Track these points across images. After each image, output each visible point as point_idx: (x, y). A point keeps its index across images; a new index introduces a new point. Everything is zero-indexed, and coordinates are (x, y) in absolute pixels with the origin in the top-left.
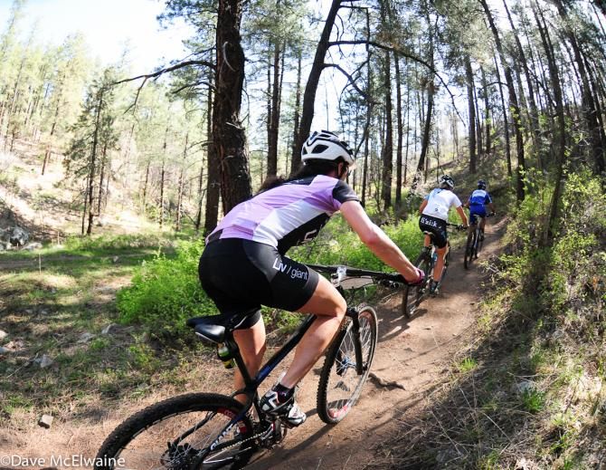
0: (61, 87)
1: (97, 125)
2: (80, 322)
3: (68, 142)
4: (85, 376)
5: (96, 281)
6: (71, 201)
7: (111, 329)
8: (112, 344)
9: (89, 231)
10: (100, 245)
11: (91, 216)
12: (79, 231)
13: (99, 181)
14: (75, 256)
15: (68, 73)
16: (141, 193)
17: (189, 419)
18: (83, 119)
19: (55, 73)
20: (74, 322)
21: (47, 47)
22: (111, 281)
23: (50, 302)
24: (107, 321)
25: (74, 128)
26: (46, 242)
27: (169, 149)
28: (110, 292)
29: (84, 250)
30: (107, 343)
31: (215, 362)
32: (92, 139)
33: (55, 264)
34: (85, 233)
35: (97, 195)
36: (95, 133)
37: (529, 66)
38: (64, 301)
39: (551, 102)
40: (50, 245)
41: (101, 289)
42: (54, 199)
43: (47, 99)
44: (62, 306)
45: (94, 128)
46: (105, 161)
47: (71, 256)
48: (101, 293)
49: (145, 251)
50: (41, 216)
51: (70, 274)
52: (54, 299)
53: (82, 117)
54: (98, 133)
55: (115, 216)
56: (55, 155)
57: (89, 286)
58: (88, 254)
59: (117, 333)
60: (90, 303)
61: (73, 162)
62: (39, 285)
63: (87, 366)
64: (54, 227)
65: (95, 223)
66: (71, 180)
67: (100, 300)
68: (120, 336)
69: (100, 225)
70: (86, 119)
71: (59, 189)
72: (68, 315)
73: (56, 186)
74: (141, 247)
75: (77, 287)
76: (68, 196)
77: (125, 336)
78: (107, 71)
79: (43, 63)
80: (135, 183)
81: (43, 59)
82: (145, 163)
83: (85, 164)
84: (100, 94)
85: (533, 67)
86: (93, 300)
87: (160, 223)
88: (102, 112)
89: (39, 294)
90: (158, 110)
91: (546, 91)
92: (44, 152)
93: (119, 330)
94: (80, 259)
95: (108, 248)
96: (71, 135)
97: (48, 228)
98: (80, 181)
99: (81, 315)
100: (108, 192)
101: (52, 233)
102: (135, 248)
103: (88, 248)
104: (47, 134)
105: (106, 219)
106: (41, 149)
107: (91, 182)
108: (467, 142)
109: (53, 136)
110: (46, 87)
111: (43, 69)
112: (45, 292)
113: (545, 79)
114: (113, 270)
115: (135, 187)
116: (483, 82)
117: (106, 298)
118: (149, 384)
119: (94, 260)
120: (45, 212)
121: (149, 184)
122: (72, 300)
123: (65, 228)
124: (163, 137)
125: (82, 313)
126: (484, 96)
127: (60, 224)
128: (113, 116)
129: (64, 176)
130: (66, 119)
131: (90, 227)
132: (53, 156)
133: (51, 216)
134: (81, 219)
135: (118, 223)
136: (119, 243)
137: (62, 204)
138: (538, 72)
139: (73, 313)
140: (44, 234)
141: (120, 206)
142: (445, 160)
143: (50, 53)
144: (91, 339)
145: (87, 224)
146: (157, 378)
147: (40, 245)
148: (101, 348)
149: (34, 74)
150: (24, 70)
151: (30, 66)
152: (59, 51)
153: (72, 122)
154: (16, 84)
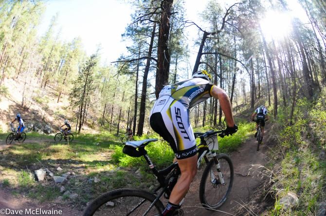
0: (70, 62)
1: (86, 82)
3: (72, 88)
6: (70, 117)
9: (79, 131)
11: (80, 125)
13: (84, 109)
15: (73, 56)
18: (80, 79)
19: (67, 55)
21: (64, 42)
25: (75, 82)
28: (105, 156)
32: (83, 89)
34: (77, 132)
36: (85, 86)
37: (279, 56)
39: (288, 71)
45: (84, 84)
54: (86, 87)
61: (74, 98)
66: (72, 106)
69: (83, 130)
70: (81, 79)
79: (62, 49)
81: (62, 48)
83: (79, 100)
84: (88, 69)
85: (281, 57)
88: (89, 76)
91: (286, 67)
98: (77, 108)
104: (61, 84)
107: (81, 109)
108: (250, 94)
109: (64, 85)
110: (61, 61)
111: (61, 52)
113: (286, 61)
116: (258, 66)
121: (105, 113)
126: (258, 73)
128: (93, 79)
129: (70, 104)
130: (70, 78)
138: (283, 59)
142: (239, 103)
143: (66, 45)
148: (121, 175)
149: (58, 54)
150: (53, 51)
151: (56, 50)
152: (70, 45)
153: (74, 80)
154: (49, 58)
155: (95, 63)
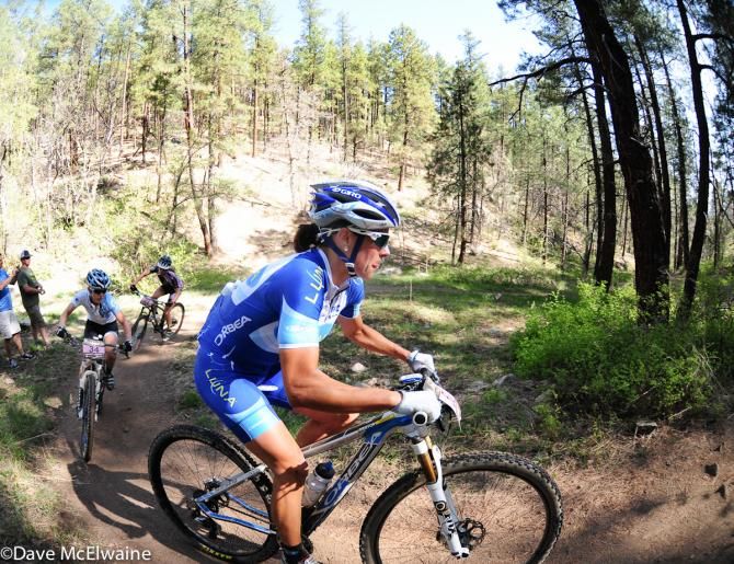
0: (406, 90)
1: (462, 133)
2: (464, 366)
3: (429, 153)
4: (474, 432)
5: (479, 320)
6: (437, 222)
7: (506, 380)
8: (509, 397)
9: (461, 260)
10: (478, 278)
11: (464, 243)
12: (448, 259)
13: (471, 201)
14: (448, 287)
15: (408, 75)
16: (521, 218)
17: (584, 503)
18: (443, 127)
19: (391, 75)
20: (455, 366)
21: (370, 46)
22: (498, 322)
23: (425, 338)
24: (497, 370)
25: (435, 138)
26: (407, 268)
27: (549, 166)
28: (497, 335)
29: (458, 282)
30: (503, 396)
31: (621, 439)
32: (458, 151)
33: (425, 294)
34: (456, 262)
35: (470, 218)
36: (462, 144)
38: (440, 338)
40: (411, 272)
41: (487, 330)
42: (416, 219)
43: (388, 104)
44: (439, 344)
45: (458, 138)
46: (477, 177)
47: (442, 287)
48: (486, 334)
49: (530, 291)
50: (401, 238)
51: (445, 307)
52: (429, 335)
53: (441, 125)
54: (466, 145)
55: (491, 244)
56: (413, 169)
57: (470, 325)
58: (462, 287)
59: (514, 386)
60: (476, 345)
61: (438, 177)
62: (408, 317)
63: (479, 419)
64: (416, 252)
65: (468, 251)
66: (437, 198)
67: (486, 343)
68: (516, 390)
69: (473, 254)
70: (447, 128)
71: (422, 209)
72: (448, 357)
73: (418, 205)
74: (526, 286)
75: (456, 324)
76: (433, 217)
77: (521, 390)
78: (457, 71)
79: (372, 64)
80: (513, 207)
81: (369, 60)
82: (524, 182)
83: (454, 180)
84: (458, 99)
86: (477, 342)
87: (544, 257)
88: (465, 119)
89: (408, 328)
90: (529, 118)
92: (398, 165)
93: (516, 383)
94: (455, 292)
95: (487, 282)
96: (430, 147)
97: (410, 251)
98: (450, 200)
99: (464, 359)
100: (483, 216)
101: (414, 258)
102: (518, 285)
103: (462, 279)
104: (399, 144)
105: (481, 248)
106: (393, 161)
107: (463, 202)
109: (407, 147)
110: (383, 91)
111: (373, 70)
112: (417, 325)
114: (498, 309)
115: (513, 211)
117: (493, 341)
118: (550, 454)
119: (471, 295)
120: (406, 234)
121: (529, 209)
122: (451, 339)
123: (430, 254)
124: (541, 151)
125: (465, 356)
127: (424, 249)
128: (479, 124)
129: (429, 193)
130: (420, 128)
131: (462, 255)
132: (409, 170)
133: (413, 239)
134: (451, 245)
135: (494, 252)
136: (500, 278)
137: (427, 226)
139: (454, 354)
140: (404, 258)
141: (495, 233)
143: (377, 53)
144: (484, 389)
145: (458, 252)
146: (558, 447)
147: (399, 271)
148: (495, 402)
149: (364, 76)
150: (348, 72)
151: (356, 68)
152: (387, 50)
153: (431, 130)
154: (343, 89)
155: (471, 84)
